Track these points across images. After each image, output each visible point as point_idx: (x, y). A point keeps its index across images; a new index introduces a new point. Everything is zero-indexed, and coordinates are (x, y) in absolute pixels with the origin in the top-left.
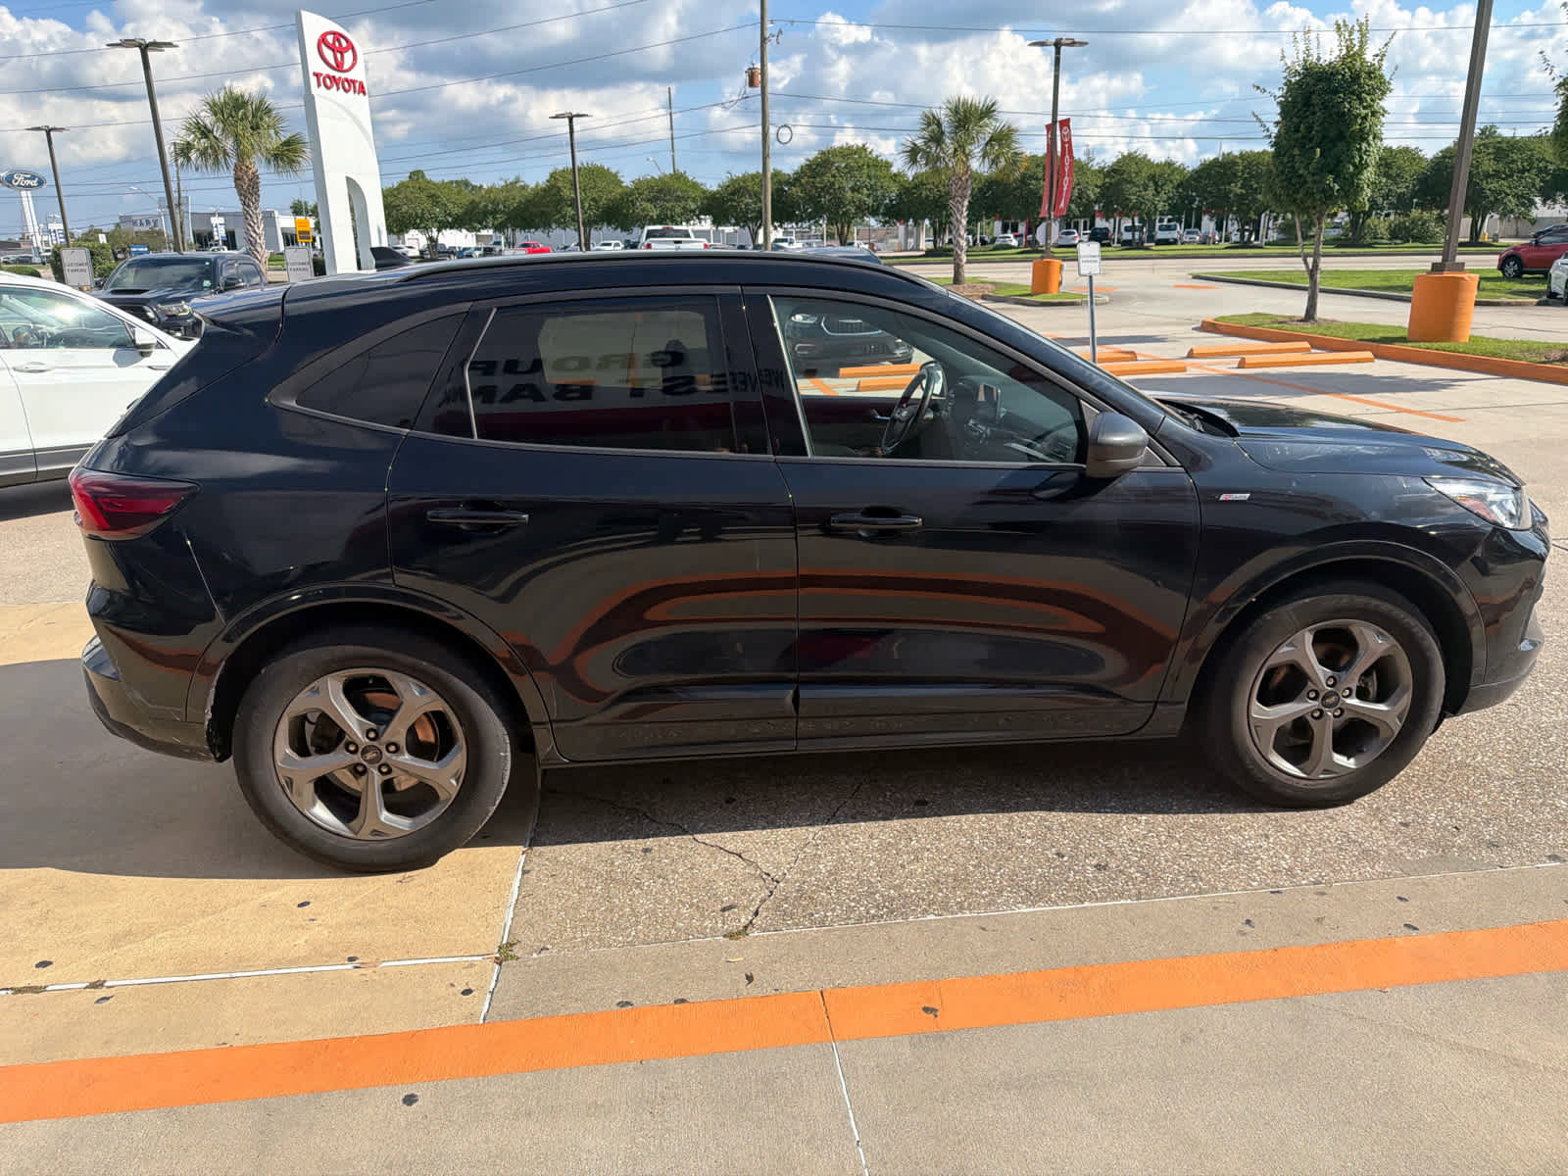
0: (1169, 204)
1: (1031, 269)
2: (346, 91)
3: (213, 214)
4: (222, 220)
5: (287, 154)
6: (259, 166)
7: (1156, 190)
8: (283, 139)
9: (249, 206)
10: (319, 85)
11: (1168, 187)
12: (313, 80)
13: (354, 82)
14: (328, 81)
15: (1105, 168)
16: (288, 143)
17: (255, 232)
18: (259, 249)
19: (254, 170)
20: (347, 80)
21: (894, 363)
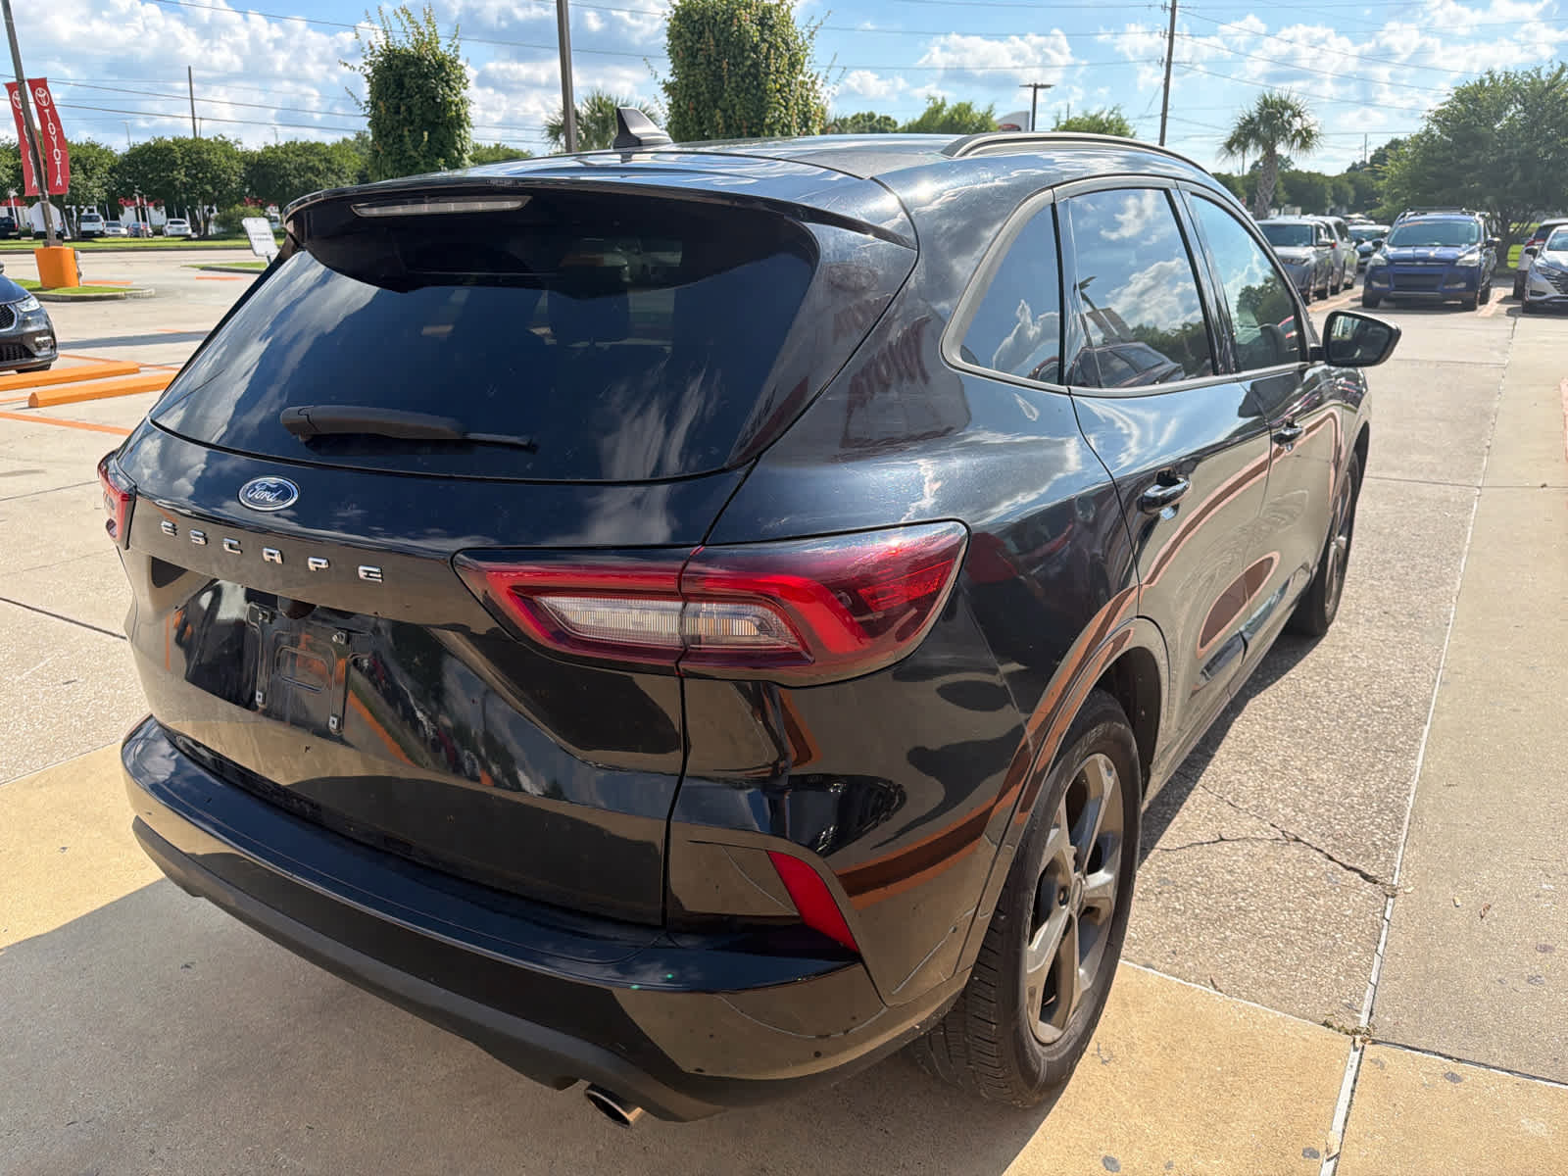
0: (106, 190)
1: (35, 262)
7: (86, 174)
11: (99, 171)
15: (10, 145)
21: (19, 372)
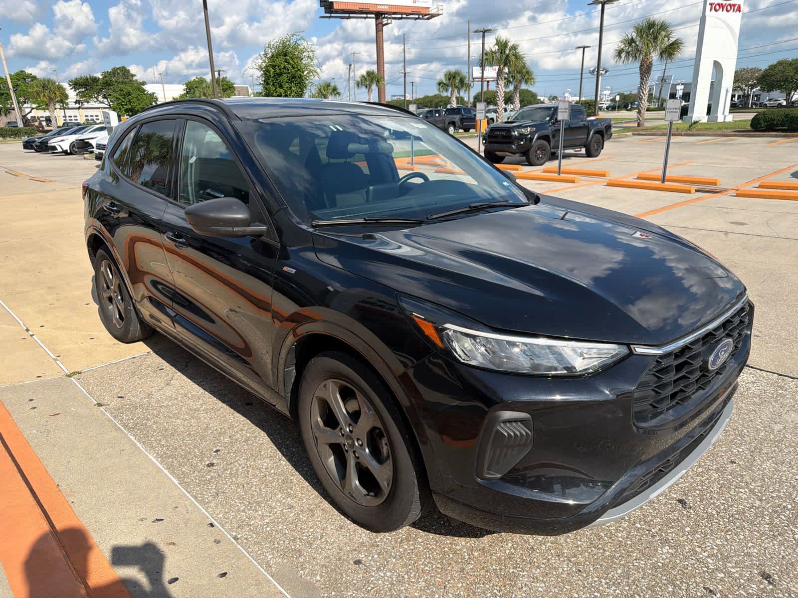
2: (728, 11)
3: (679, 84)
4: (682, 87)
5: (670, 50)
6: (655, 56)
8: (671, 42)
9: (643, 80)
10: (711, 10)
12: (708, 7)
13: (734, 5)
14: (717, 7)
16: (672, 44)
17: (643, 93)
18: (643, 102)
19: (651, 60)
20: (730, 5)
